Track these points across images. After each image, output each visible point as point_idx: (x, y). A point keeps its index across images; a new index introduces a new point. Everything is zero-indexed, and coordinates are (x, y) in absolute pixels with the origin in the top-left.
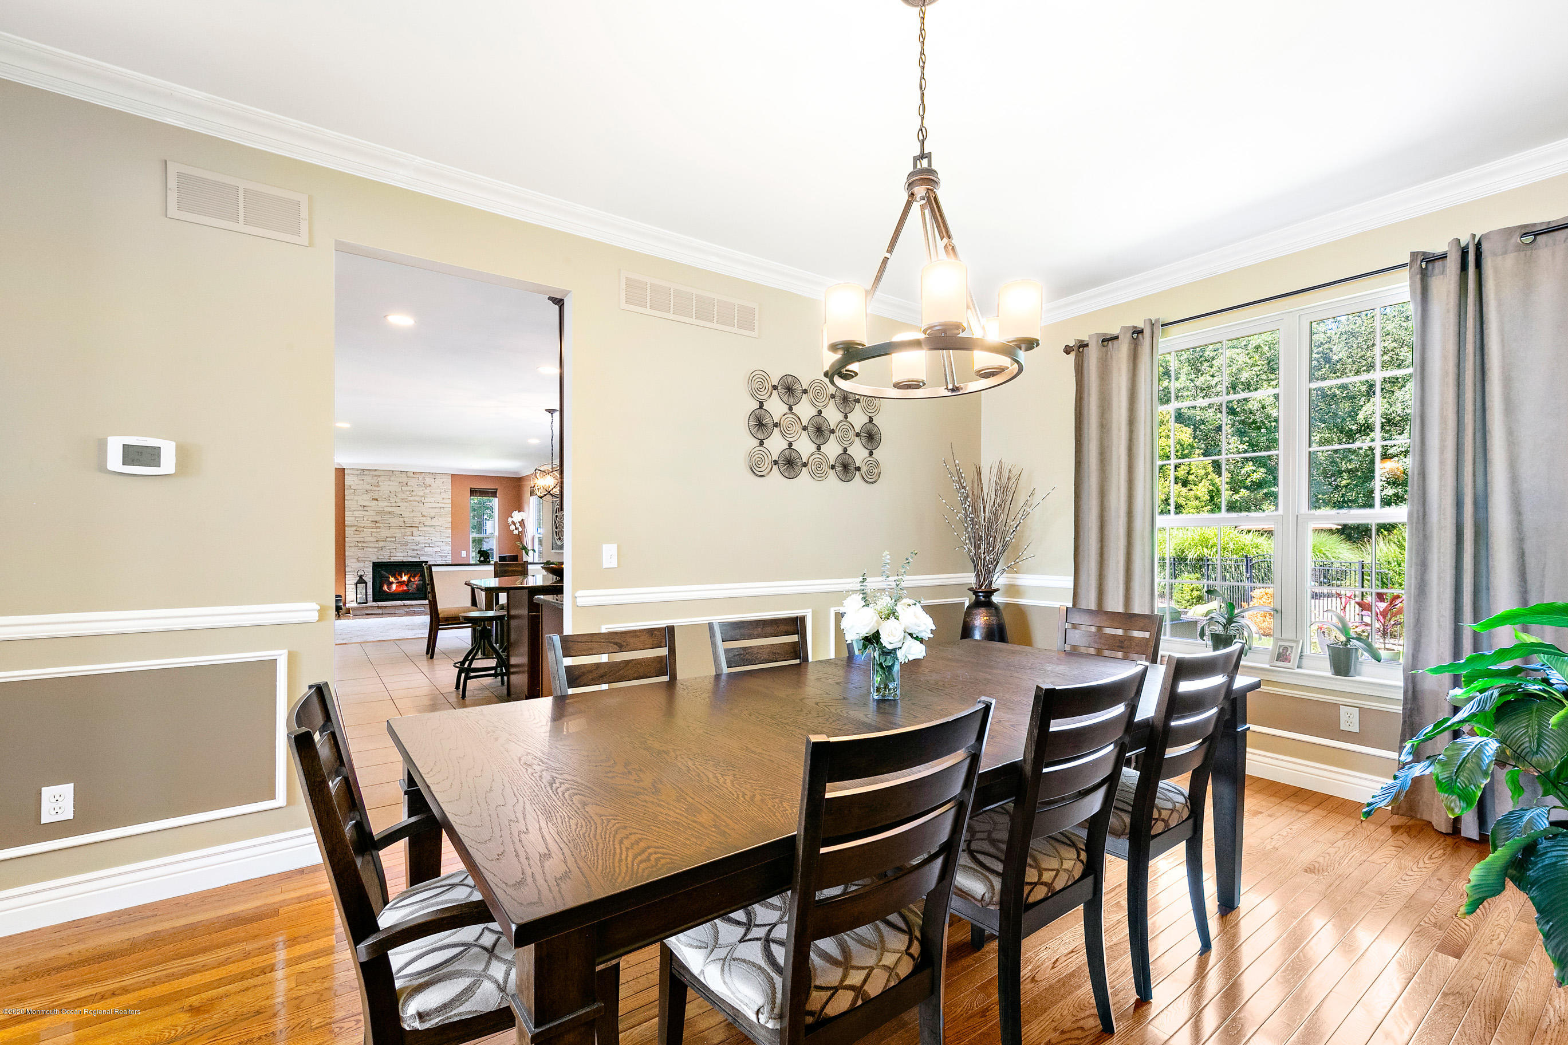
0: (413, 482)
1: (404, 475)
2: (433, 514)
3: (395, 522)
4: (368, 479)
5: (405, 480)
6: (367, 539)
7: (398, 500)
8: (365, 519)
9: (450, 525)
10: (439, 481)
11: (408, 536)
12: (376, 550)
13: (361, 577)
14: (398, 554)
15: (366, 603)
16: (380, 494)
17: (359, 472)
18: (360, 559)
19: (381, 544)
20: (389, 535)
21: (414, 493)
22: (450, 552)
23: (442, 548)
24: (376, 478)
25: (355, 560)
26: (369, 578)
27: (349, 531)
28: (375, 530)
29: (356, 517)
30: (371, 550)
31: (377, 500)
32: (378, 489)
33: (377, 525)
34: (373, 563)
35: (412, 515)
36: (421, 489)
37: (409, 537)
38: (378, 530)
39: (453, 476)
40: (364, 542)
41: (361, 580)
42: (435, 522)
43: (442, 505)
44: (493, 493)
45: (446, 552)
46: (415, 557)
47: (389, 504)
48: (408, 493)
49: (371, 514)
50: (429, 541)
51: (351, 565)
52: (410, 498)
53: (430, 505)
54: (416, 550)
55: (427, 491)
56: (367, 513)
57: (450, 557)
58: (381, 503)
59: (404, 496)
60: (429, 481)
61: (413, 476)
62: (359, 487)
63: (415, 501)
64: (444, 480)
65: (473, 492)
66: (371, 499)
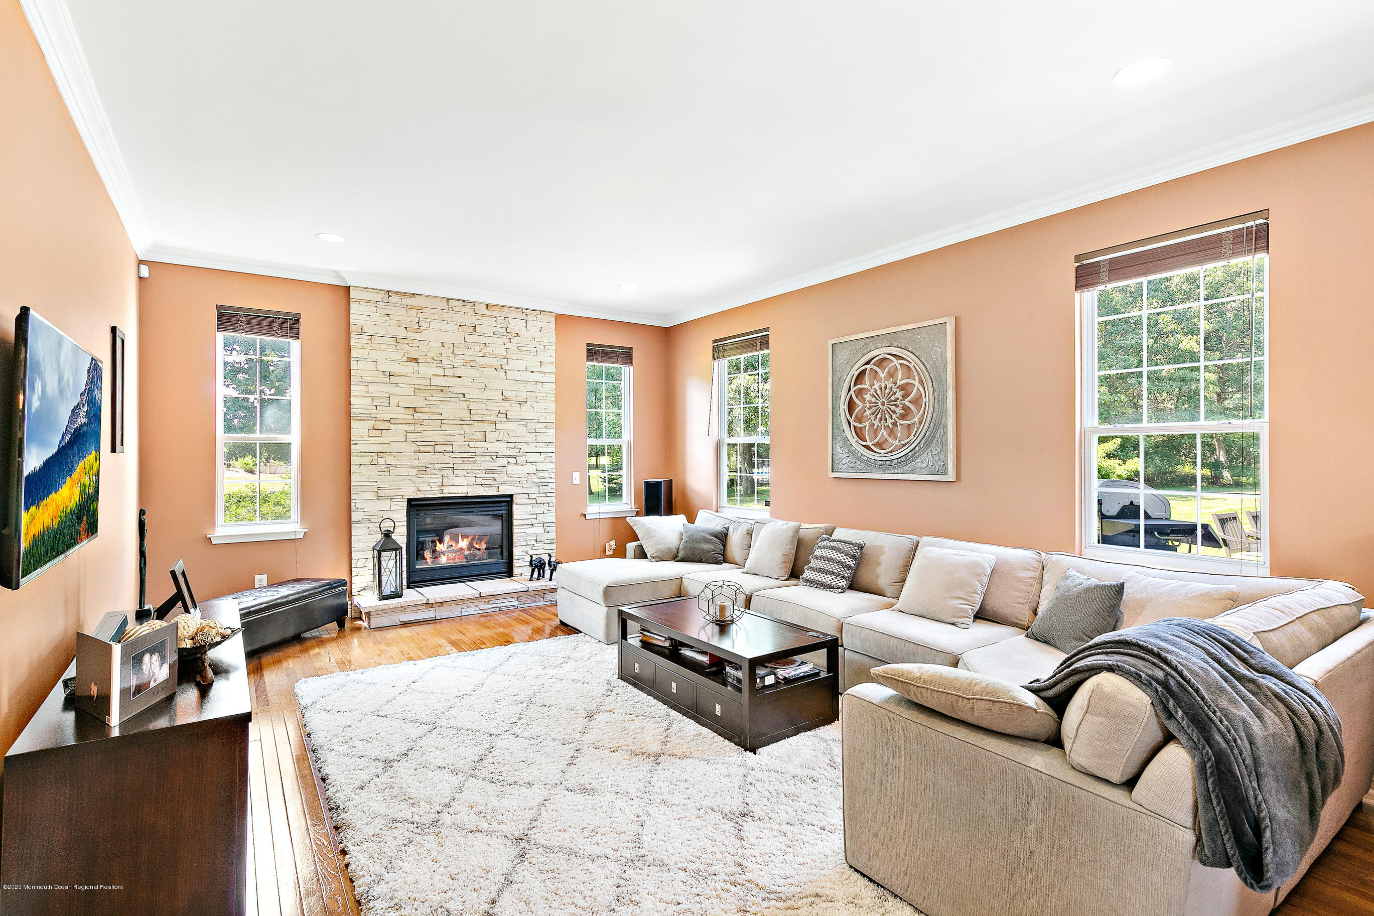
0: (486, 326)
1: (469, 309)
2: (522, 396)
3: (452, 410)
4: (398, 313)
5: (471, 320)
6: (395, 447)
7: (458, 362)
8: (394, 401)
9: (552, 418)
10: (535, 324)
11: (477, 440)
12: (414, 472)
13: (387, 535)
14: (458, 481)
15: (399, 595)
16: (422, 349)
17: (378, 297)
18: (381, 493)
19: (425, 458)
20: (439, 438)
21: (489, 350)
22: (553, 475)
23: (540, 466)
24: (414, 312)
25: (371, 496)
26: (400, 537)
27: (358, 429)
28: (411, 428)
29: (373, 398)
30: (405, 471)
31: (416, 360)
32: (418, 337)
33: (417, 415)
34: (410, 501)
35: (484, 395)
36: (502, 341)
37: (479, 444)
38: (419, 428)
39: (558, 317)
40: (390, 455)
41: (387, 543)
42: (526, 412)
43: (537, 377)
44: (626, 356)
45: (546, 474)
46: (489, 486)
47: (441, 372)
48: (477, 348)
49: (403, 393)
50: (515, 452)
51: (363, 504)
52: (480, 361)
53: (517, 376)
54: (492, 471)
55: (513, 347)
56: (397, 390)
57: (553, 486)
58: (423, 369)
59: (470, 354)
60: (517, 325)
61: (485, 311)
62: (381, 331)
63: (491, 366)
64: (541, 324)
65: (593, 352)
66: (405, 359)
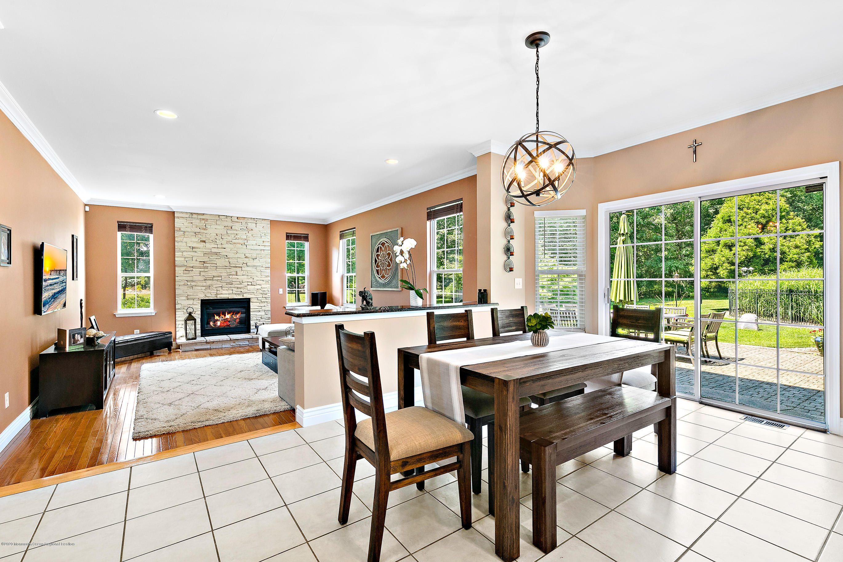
0: (237, 226)
1: (229, 219)
2: (254, 256)
3: (221, 262)
4: (196, 222)
5: (230, 224)
6: (195, 278)
7: (224, 242)
8: (194, 259)
9: (269, 265)
10: (260, 225)
11: (233, 275)
12: (204, 288)
13: (190, 314)
14: (224, 292)
15: (195, 339)
16: (207, 236)
17: (187, 216)
18: (189, 297)
19: (209, 283)
20: (215, 274)
21: (238, 236)
22: (269, 290)
23: (263, 286)
24: (204, 221)
25: (184, 298)
26: (197, 315)
27: (179, 271)
28: (203, 270)
29: (185, 258)
30: (200, 288)
31: (204, 242)
32: (205, 232)
33: (205, 265)
34: (202, 300)
35: (237, 256)
36: (245, 233)
37: (234, 277)
38: (206, 270)
39: (272, 221)
40: (193, 281)
41: (190, 317)
42: (256, 263)
43: (263, 248)
44: (306, 238)
45: (266, 289)
46: (239, 294)
47: (216, 246)
48: (233, 236)
49: (199, 255)
50: (251, 280)
51: (181, 302)
52: (234, 241)
53: (252, 247)
54: (240, 288)
55: (249, 235)
56: (196, 254)
57: (270, 294)
58: (208, 245)
59: (230, 239)
60: (251, 225)
61: (237, 220)
62: (189, 230)
63: (239, 244)
64: (263, 225)
65: (288, 237)
66: (199, 241)
